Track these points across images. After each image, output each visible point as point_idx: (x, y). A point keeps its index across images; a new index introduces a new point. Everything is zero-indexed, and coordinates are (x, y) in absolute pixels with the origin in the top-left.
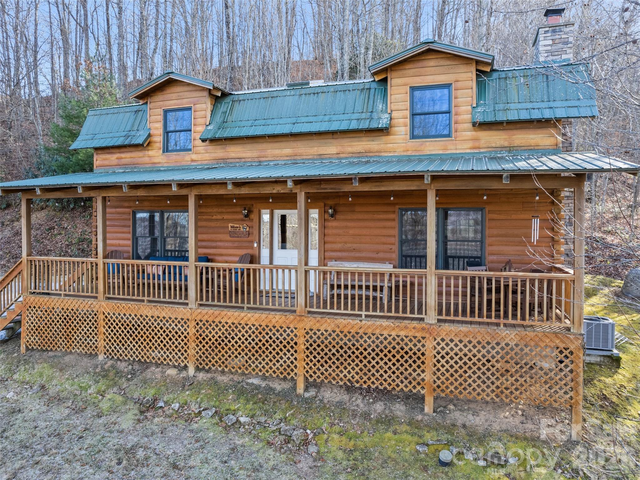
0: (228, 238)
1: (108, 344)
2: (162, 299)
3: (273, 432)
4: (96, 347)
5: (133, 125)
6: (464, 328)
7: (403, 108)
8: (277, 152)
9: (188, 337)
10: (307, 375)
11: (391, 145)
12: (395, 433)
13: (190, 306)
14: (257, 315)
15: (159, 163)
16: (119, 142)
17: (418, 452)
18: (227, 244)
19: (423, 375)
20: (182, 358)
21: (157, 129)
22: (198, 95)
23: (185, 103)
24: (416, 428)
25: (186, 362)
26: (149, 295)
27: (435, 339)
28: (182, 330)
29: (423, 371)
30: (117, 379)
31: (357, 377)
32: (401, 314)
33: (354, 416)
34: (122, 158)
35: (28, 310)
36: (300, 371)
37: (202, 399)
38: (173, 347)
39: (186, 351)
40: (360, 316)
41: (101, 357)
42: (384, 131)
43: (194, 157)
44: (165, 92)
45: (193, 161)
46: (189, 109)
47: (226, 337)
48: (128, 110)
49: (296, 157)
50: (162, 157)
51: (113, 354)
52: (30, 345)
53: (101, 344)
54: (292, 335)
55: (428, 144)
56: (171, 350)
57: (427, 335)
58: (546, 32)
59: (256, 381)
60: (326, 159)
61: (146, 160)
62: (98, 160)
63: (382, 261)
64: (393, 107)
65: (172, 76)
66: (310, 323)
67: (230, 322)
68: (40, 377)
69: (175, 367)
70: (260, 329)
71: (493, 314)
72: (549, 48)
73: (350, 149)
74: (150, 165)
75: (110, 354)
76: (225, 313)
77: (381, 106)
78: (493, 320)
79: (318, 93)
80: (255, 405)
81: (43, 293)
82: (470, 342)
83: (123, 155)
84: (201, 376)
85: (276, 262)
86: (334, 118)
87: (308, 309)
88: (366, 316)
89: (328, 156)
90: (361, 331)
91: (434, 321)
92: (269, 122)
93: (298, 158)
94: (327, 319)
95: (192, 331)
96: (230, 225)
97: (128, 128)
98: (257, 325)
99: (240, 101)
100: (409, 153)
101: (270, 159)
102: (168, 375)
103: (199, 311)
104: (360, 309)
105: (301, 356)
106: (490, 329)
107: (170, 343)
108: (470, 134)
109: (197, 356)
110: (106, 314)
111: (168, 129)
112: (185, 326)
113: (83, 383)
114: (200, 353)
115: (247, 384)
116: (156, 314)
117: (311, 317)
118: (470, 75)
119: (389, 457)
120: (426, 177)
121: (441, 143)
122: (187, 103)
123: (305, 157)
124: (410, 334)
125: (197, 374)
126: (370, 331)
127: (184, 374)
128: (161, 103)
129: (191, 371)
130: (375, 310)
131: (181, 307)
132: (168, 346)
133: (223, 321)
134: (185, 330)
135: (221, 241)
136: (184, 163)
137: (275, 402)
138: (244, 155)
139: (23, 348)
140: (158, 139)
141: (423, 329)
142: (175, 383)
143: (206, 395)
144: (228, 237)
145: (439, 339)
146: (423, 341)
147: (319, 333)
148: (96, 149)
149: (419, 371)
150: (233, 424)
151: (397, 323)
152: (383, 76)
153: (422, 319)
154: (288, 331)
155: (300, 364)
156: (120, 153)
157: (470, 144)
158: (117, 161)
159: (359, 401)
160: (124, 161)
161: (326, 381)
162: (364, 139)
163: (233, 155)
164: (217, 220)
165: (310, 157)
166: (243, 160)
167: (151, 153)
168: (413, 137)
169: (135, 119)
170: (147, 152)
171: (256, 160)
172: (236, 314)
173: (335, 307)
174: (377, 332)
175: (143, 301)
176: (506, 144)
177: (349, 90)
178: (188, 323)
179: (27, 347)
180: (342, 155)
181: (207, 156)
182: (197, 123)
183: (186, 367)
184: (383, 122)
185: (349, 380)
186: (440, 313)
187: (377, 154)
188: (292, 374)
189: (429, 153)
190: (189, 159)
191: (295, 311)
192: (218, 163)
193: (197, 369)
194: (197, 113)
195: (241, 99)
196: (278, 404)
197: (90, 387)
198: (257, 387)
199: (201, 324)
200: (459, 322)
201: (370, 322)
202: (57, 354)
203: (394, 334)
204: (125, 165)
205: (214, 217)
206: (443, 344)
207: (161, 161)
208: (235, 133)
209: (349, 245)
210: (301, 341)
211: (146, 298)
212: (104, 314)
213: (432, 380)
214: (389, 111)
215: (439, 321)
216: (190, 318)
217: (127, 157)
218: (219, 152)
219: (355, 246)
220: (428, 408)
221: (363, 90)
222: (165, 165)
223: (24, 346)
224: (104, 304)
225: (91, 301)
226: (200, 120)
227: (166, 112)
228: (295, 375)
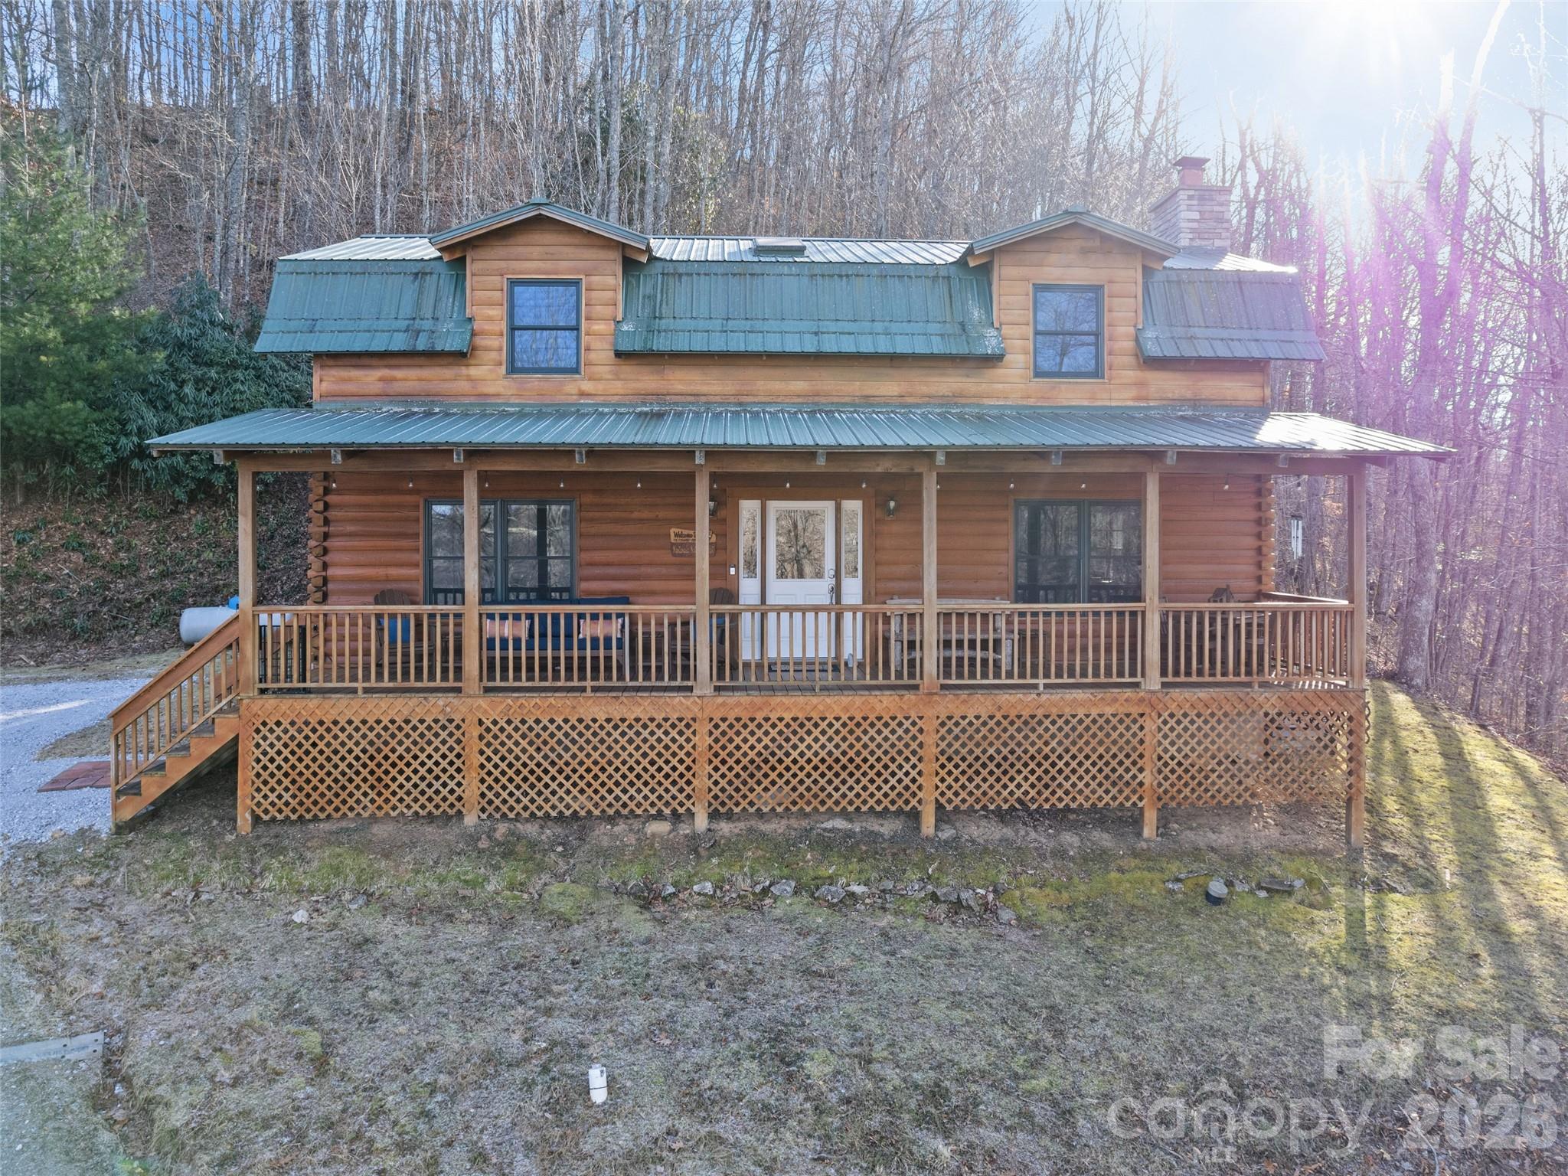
0: (670, 559)
1: (490, 788)
2: (628, 682)
3: (923, 900)
4: (459, 799)
5: (418, 306)
6: (1202, 694)
7: (1021, 320)
8: (777, 386)
9: (695, 754)
10: (943, 801)
11: (1001, 385)
12: (1121, 870)
13: (696, 692)
14: (845, 699)
15: (498, 395)
16: (399, 343)
17: (1172, 892)
18: (664, 571)
19: (1140, 777)
20: (681, 797)
21: (490, 319)
22: (594, 256)
23: (564, 269)
24: (1148, 860)
25: (688, 804)
26: (595, 678)
27: (1160, 716)
28: (681, 740)
29: (1141, 770)
30: (538, 856)
31: (1033, 793)
32: (1102, 679)
33: (1043, 857)
34: (394, 379)
35: (258, 731)
36: (929, 795)
37: (751, 868)
38: (659, 777)
39: (689, 783)
40: (1035, 686)
41: (470, 820)
42: (993, 361)
43: (587, 386)
44: (512, 241)
45: (582, 394)
46: (576, 283)
47: (780, 747)
48: (392, 269)
49: (817, 399)
50: (505, 383)
51: (504, 809)
52: (266, 812)
53: (471, 789)
54: (914, 730)
55: (1063, 387)
56: (653, 783)
57: (1147, 711)
58: (1190, 198)
59: (840, 824)
60: (879, 405)
61: (463, 386)
62: (323, 382)
63: (986, 595)
64: (1004, 319)
65: (545, 212)
66: (948, 705)
67: (788, 717)
68: (337, 875)
69: (660, 815)
70: (851, 725)
71: (1243, 669)
72: (1195, 225)
73: (924, 389)
74: (473, 400)
75: (497, 809)
76: (778, 699)
77: (976, 314)
78: (1243, 678)
79: (847, 276)
80: (863, 864)
81: (290, 691)
82: (1212, 715)
83: (398, 373)
84: (725, 828)
86: (895, 327)
87: (942, 681)
88: (1046, 686)
89: (882, 400)
90: (1040, 713)
91: (1158, 687)
92: (758, 325)
93: (823, 400)
94: (979, 696)
95: (702, 740)
96: (673, 531)
97: (407, 310)
98: (845, 718)
99: (680, 275)
100: (1031, 402)
101: (763, 399)
102: (654, 835)
103: (720, 700)
104: (1034, 675)
105: (929, 767)
106: (1241, 692)
107: (652, 770)
108: (1132, 375)
109: (716, 790)
110: (488, 723)
111: (518, 323)
112: (688, 733)
113: (466, 873)
114: (723, 783)
115: (825, 830)
117: (950, 696)
118: (1131, 273)
119: (1133, 906)
120: (1170, 454)
122: (570, 271)
123: (836, 400)
124: (1122, 710)
125: (714, 826)
126: (1054, 711)
127: (684, 829)
128: (503, 264)
129: (701, 822)
130: (1060, 674)
131: (678, 698)
132: (646, 777)
133: (774, 717)
134: (688, 740)
136: (560, 399)
137: (894, 855)
138: (705, 389)
139: (244, 820)
140: (494, 342)
141: (1142, 700)
142: (671, 847)
143: (756, 860)
144: (668, 557)
145: (1166, 715)
146: (1141, 721)
147: (964, 723)
148: (318, 355)
149: (1134, 770)
150: (841, 901)
151: (1100, 694)
152: (984, 260)
153: (1137, 685)
154: (907, 724)
155: (928, 782)
156: (386, 366)
157: (1133, 392)
158: (380, 385)
159: (1033, 835)
160: (398, 387)
161: (977, 806)
163: (679, 387)
164: (641, 521)
165: (847, 399)
166: (703, 399)
167: (473, 371)
168: (1038, 374)
169: (420, 292)
170: (464, 370)
171: (732, 399)
172: (802, 700)
173: (991, 675)
174: (1067, 711)
175: (583, 689)
176: (1189, 395)
177: (910, 277)
178: (695, 726)
179: (256, 817)
180: (910, 400)
181: (618, 387)
182: (594, 316)
183: (691, 814)
184: (990, 343)
185: (1019, 800)
186: (1164, 672)
187: (975, 400)
188: (914, 802)
189: (1065, 403)
190: (575, 391)
191: (916, 687)
192: (644, 404)
193: (714, 816)
194: (594, 294)
195: (681, 271)
196: (901, 856)
197: (486, 879)
198: (848, 834)
199: (724, 726)
201: (1056, 696)
202: (344, 824)
203: (1094, 713)
204: (405, 398)
205: (636, 515)
206: (1172, 722)
207: (502, 390)
208: (682, 344)
210: (930, 739)
211: (589, 683)
212: (481, 723)
213: (1155, 783)
214: (996, 325)
215: (1164, 685)
216: (699, 715)
217: (409, 378)
218: (646, 380)
220: (1149, 831)
221: (935, 278)
222: (512, 401)
223: (248, 816)
224: (483, 703)
225: (441, 700)
226: (599, 310)
227: (514, 283)
228: (920, 802)
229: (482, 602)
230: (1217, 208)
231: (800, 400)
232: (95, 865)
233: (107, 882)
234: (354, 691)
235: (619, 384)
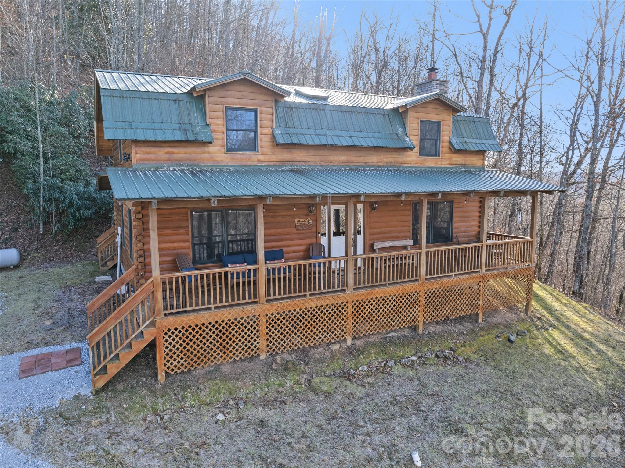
0: (294, 231)
1: (271, 342)
2: (323, 290)
4: (258, 349)
5: (180, 117)
7: (416, 134)
8: (335, 158)
9: (347, 316)
10: (425, 320)
11: (409, 159)
12: (482, 336)
13: (349, 291)
14: (397, 287)
15: (222, 161)
17: (499, 341)
18: (293, 236)
20: (343, 333)
21: (218, 125)
22: (263, 98)
23: (250, 104)
25: (345, 336)
27: (485, 281)
28: (343, 311)
31: (451, 313)
32: (470, 271)
33: (458, 335)
34: (173, 153)
35: (166, 334)
36: (421, 319)
38: (335, 327)
39: (345, 327)
40: (452, 275)
41: (263, 357)
42: (405, 149)
43: (261, 157)
44: (226, 89)
45: (259, 161)
46: (255, 111)
49: (349, 163)
50: (225, 155)
51: (277, 350)
52: (172, 370)
54: (418, 296)
55: (428, 159)
56: (333, 330)
57: (481, 280)
58: (437, 84)
61: (207, 156)
62: (138, 153)
64: (411, 133)
65: (247, 77)
66: (427, 286)
69: (336, 342)
73: (385, 160)
74: (211, 163)
75: (274, 350)
77: (400, 130)
78: (505, 266)
79: (354, 112)
83: (175, 150)
87: (426, 277)
88: (455, 275)
89: (371, 164)
90: (453, 285)
91: (484, 271)
93: (351, 164)
95: (350, 310)
96: (296, 220)
97: (175, 119)
98: (397, 295)
100: (418, 165)
102: (335, 350)
103: (356, 293)
104: (451, 272)
105: (422, 309)
106: (505, 270)
107: (332, 324)
108: (448, 155)
109: (355, 329)
110: (270, 315)
111: (228, 128)
112: (345, 308)
117: (428, 282)
118: (449, 117)
119: (492, 348)
121: (435, 160)
122: (253, 105)
123: (356, 164)
125: (354, 343)
126: (457, 284)
127: (344, 346)
128: (223, 99)
129: (349, 342)
132: (330, 327)
133: (374, 297)
134: (345, 311)
135: (288, 234)
136: (250, 163)
138: (308, 159)
140: (219, 137)
141: (480, 277)
147: (432, 291)
149: (478, 301)
152: (405, 110)
153: (479, 272)
154: (416, 294)
155: (421, 314)
156: (170, 147)
157: (448, 162)
158: (167, 156)
160: (176, 156)
162: (394, 153)
163: (298, 158)
165: (359, 164)
166: (307, 163)
167: (211, 149)
168: (421, 154)
170: (206, 149)
171: (318, 164)
174: (461, 283)
175: (306, 296)
176: (463, 163)
178: (348, 305)
179: (166, 372)
180: (380, 164)
181: (274, 158)
182: (263, 125)
183: (345, 340)
184: (410, 143)
185: (447, 316)
186: (486, 266)
187: (401, 165)
188: (417, 322)
189: (428, 166)
190: (256, 160)
191: (418, 280)
192: (285, 165)
193: (354, 338)
194: (263, 116)
199: (357, 304)
201: (458, 278)
204: (180, 162)
205: (282, 214)
207: (224, 159)
209: (383, 229)
210: (422, 299)
211: (308, 293)
212: (267, 315)
213: (483, 304)
214: (408, 135)
215: (486, 271)
216: (349, 300)
217: (180, 153)
218: (285, 155)
220: (480, 320)
221: (384, 115)
222: (229, 164)
223: (164, 374)
224: (268, 306)
226: (265, 123)
227: (228, 109)
228: (418, 322)
231: (343, 164)
232: (96, 413)
233: (107, 420)
234: (210, 309)
235: (274, 157)
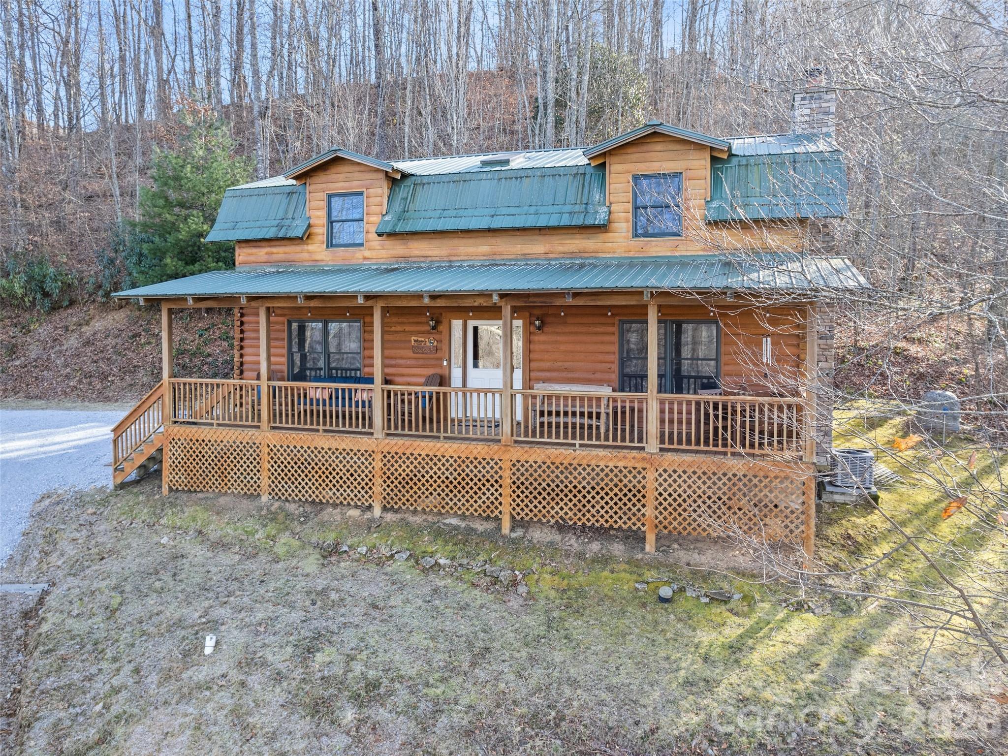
0: (411, 354)
1: (273, 482)
2: (341, 428)
3: (478, 573)
4: (259, 486)
5: (286, 212)
6: (688, 458)
7: (624, 200)
8: (471, 250)
9: (374, 472)
10: (514, 513)
11: (610, 244)
12: (612, 571)
13: (375, 436)
14: (456, 445)
15: (322, 260)
16: (271, 234)
17: (636, 589)
18: (409, 362)
19: (643, 510)
20: (366, 496)
21: (318, 217)
22: (371, 177)
23: (355, 187)
24: (636, 566)
25: (370, 501)
26: (325, 424)
27: (657, 470)
28: (367, 463)
29: (644, 506)
30: (288, 522)
31: (570, 514)
32: (619, 443)
33: (568, 556)
34: (272, 253)
35: (171, 443)
36: (506, 509)
37: (392, 541)
38: (355, 483)
39: (370, 488)
40: (574, 445)
41: (265, 498)
42: (602, 228)
43: (367, 254)
44: (328, 172)
45: (365, 258)
46: (361, 194)
47: (419, 472)
48: (278, 191)
49: (495, 257)
50: (326, 253)
51: (280, 494)
52: (174, 485)
53: (265, 482)
54: (496, 468)
55: (653, 243)
56: (352, 487)
57: (648, 466)
59: (454, 521)
60: (532, 259)
61: (305, 256)
62: (242, 255)
63: (600, 382)
64: (612, 199)
65: (340, 154)
66: (517, 453)
67: (423, 454)
68: (193, 521)
69: (356, 507)
70: (459, 461)
71: (720, 442)
73: (561, 249)
74: (310, 263)
75: (277, 494)
76: (418, 443)
77: (598, 197)
78: (720, 449)
79: (521, 178)
80: (455, 547)
81: (188, 423)
82: (694, 473)
83: (274, 250)
84: (389, 516)
85: (471, 384)
86: (542, 210)
87: (515, 438)
88: (581, 445)
89: (535, 256)
90: (575, 463)
91: (657, 450)
92: (461, 212)
93: (498, 257)
94: (537, 450)
95: (378, 465)
96: (413, 338)
97: (280, 215)
98: (456, 457)
99: (424, 184)
100: (631, 254)
101: (463, 258)
102: (350, 517)
103: (387, 441)
104: (574, 438)
105: (507, 491)
106: (716, 458)
107: (352, 479)
109: (385, 494)
110: (272, 446)
111: (333, 218)
112: (370, 459)
113: (248, 527)
114: (388, 490)
115: (444, 524)
116: (334, 445)
117: (518, 447)
118: (703, 162)
119: (606, 595)
120: (645, 293)
121: (668, 243)
122: (358, 187)
123: (505, 257)
124: (630, 465)
125: (384, 515)
126: (584, 462)
127: (368, 515)
128: (324, 185)
129: (377, 511)
130: (590, 438)
131: (365, 438)
132: (349, 483)
133: (416, 453)
134: (370, 464)
135: (401, 358)
136: (354, 261)
137: (477, 544)
138: (430, 253)
139: (165, 489)
140: (321, 231)
141: (644, 459)
142: (358, 525)
143: (397, 537)
144: (409, 353)
145: (661, 470)
146: (644, 473)
147: (527, 465)
148: (239, 241)
149: (639, 506)
150: (431, 567)
151: (615, 452)
152: (601, 161)
153: (643, 448)
154: (492, 463)
155: (506, 500)
156: (270, 246)
157: (701, 246)
158: (267, 256)
159: (573, 541)
161: (535, 519)
162: (578, 236)
163: (417, 253)
164: (396, 332)
165: (513, 257)
166: (429, 259)
167: (310, 247)
168: (636, 235)
169: (289, 204)
170: (305, 247)
171: (446, 259)
172: (431, 444)
173: (546, 436)
174: (593, 463)
175: (318, 431)
177: (560, 175)
178: (374, 456)
179: (170, 487)
180: (551, 256)
181: (383, 253)
182: (371, 212)
183: (370, 507)
184: (601, 217)
185: (561, 518)
186: (662, 442)
187: (593, 255)
188: (497, 512)
189: (655, 255)
190: (361, 257)
191: (499, 441)
192: (397, 263)
193: (384, 509)
194: (371, 200)
195: (424, 181)
196: (481, 545)
197: (257, 531)
198: (457, 528)
199: (389, 457)
200: (683, 451)
201: (585, 452)
202: (208, 495)
203: (611, 465)
204: (277, 263)
205: (393, 329)
206: (665, 476)
207: (324, 258)
208: (419, 226)
209: (559, 364)
210: (507, 474)
211: (321, 427)
212: (269, 446)
213: (653, 515)
214: (608, 204)
215: (661, 450)
216: (376, 450)
217: (280, 252)
218: (398, 249)
219: (567, 365)
220: (650, 546)
221: (576, 175)
222: (330, 263)
223: (167, 486)
224: (269, 434)
225: (252, 431)
226: (374, 209)
227: (330, 196)
228: (500, 512)
229: (269, 379)
230: (824, 105)
231: (485, 258)
232: (99, 504)
233: (101, 513)
234: (212, 425)
235: (384, 252)
